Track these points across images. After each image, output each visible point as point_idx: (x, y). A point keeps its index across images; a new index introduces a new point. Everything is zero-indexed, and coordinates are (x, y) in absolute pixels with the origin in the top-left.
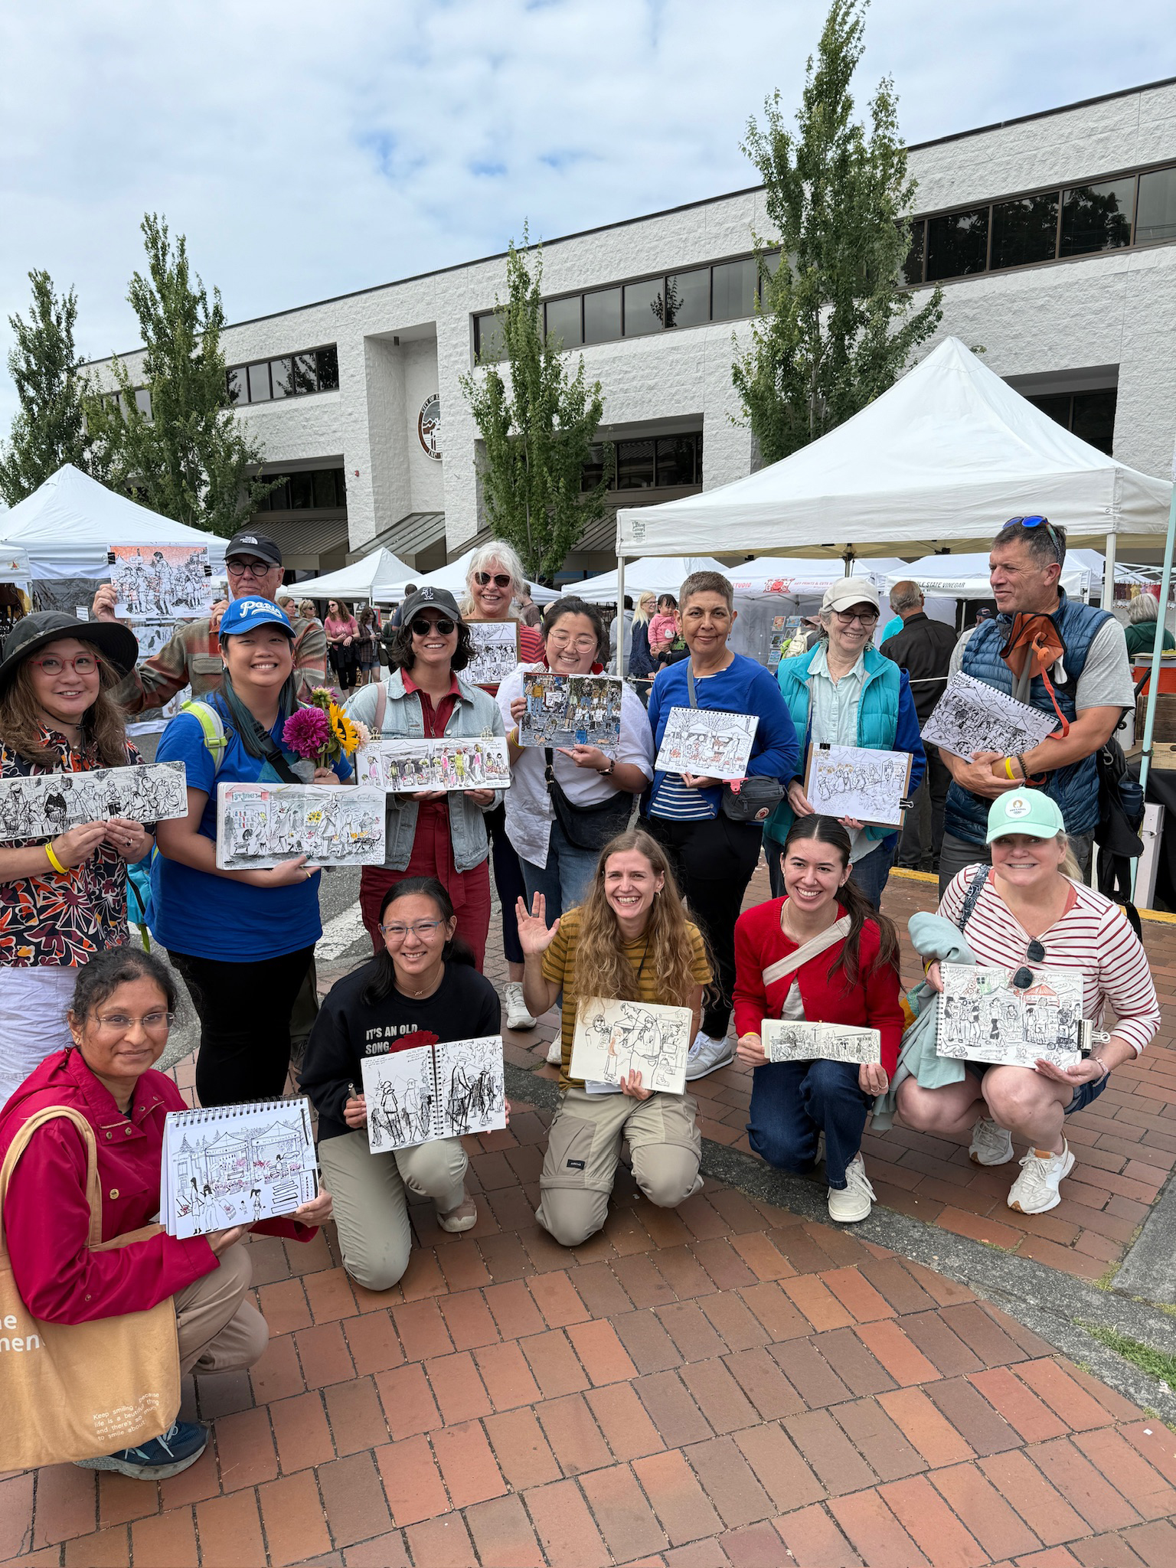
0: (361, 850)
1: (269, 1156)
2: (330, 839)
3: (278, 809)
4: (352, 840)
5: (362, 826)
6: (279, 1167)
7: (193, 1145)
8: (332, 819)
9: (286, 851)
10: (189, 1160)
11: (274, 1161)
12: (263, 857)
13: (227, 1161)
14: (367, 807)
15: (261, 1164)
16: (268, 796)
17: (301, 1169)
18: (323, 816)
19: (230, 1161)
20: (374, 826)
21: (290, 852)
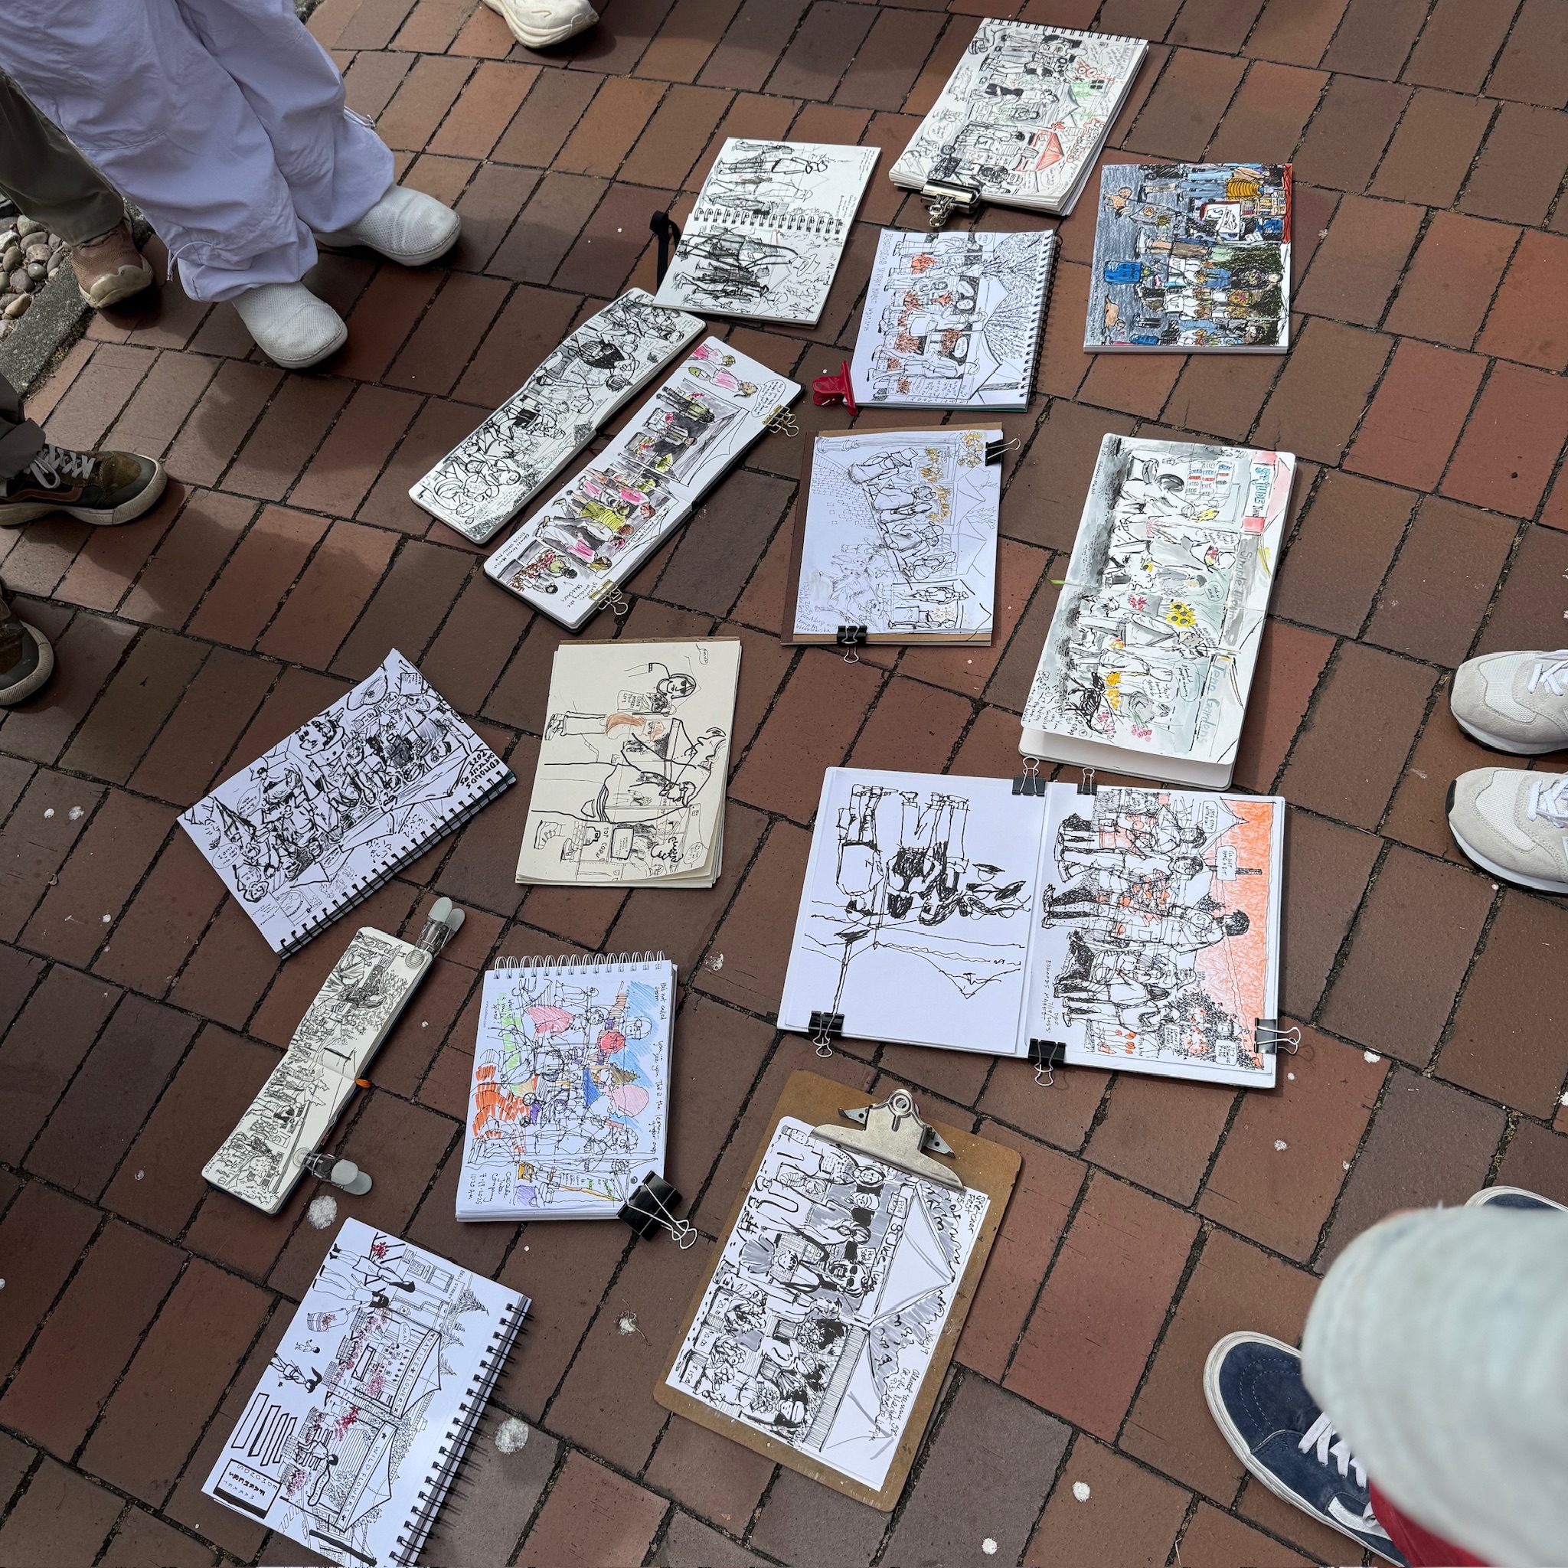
0: (1071, 686)
1: (348, 1445)
2: (1120, 635)
3: (1219, 545)
4: (1102, 672)
5: (1136, 698)
6: (320, 1451)
7: (463, 1318)
8: (1169, 643)
9: (1112, 552)
10: (445, 1297)
11: (335, 1446)
12: (1112, 507)
13: (396, 1364)
14: (1182, 717)
15: (350, 1420)
16: (1255, 528)
17: (284, 1488)
18: (1179, 628)
19: (394, 1368)
20: (1128, 723)
21: (1107, 559)
